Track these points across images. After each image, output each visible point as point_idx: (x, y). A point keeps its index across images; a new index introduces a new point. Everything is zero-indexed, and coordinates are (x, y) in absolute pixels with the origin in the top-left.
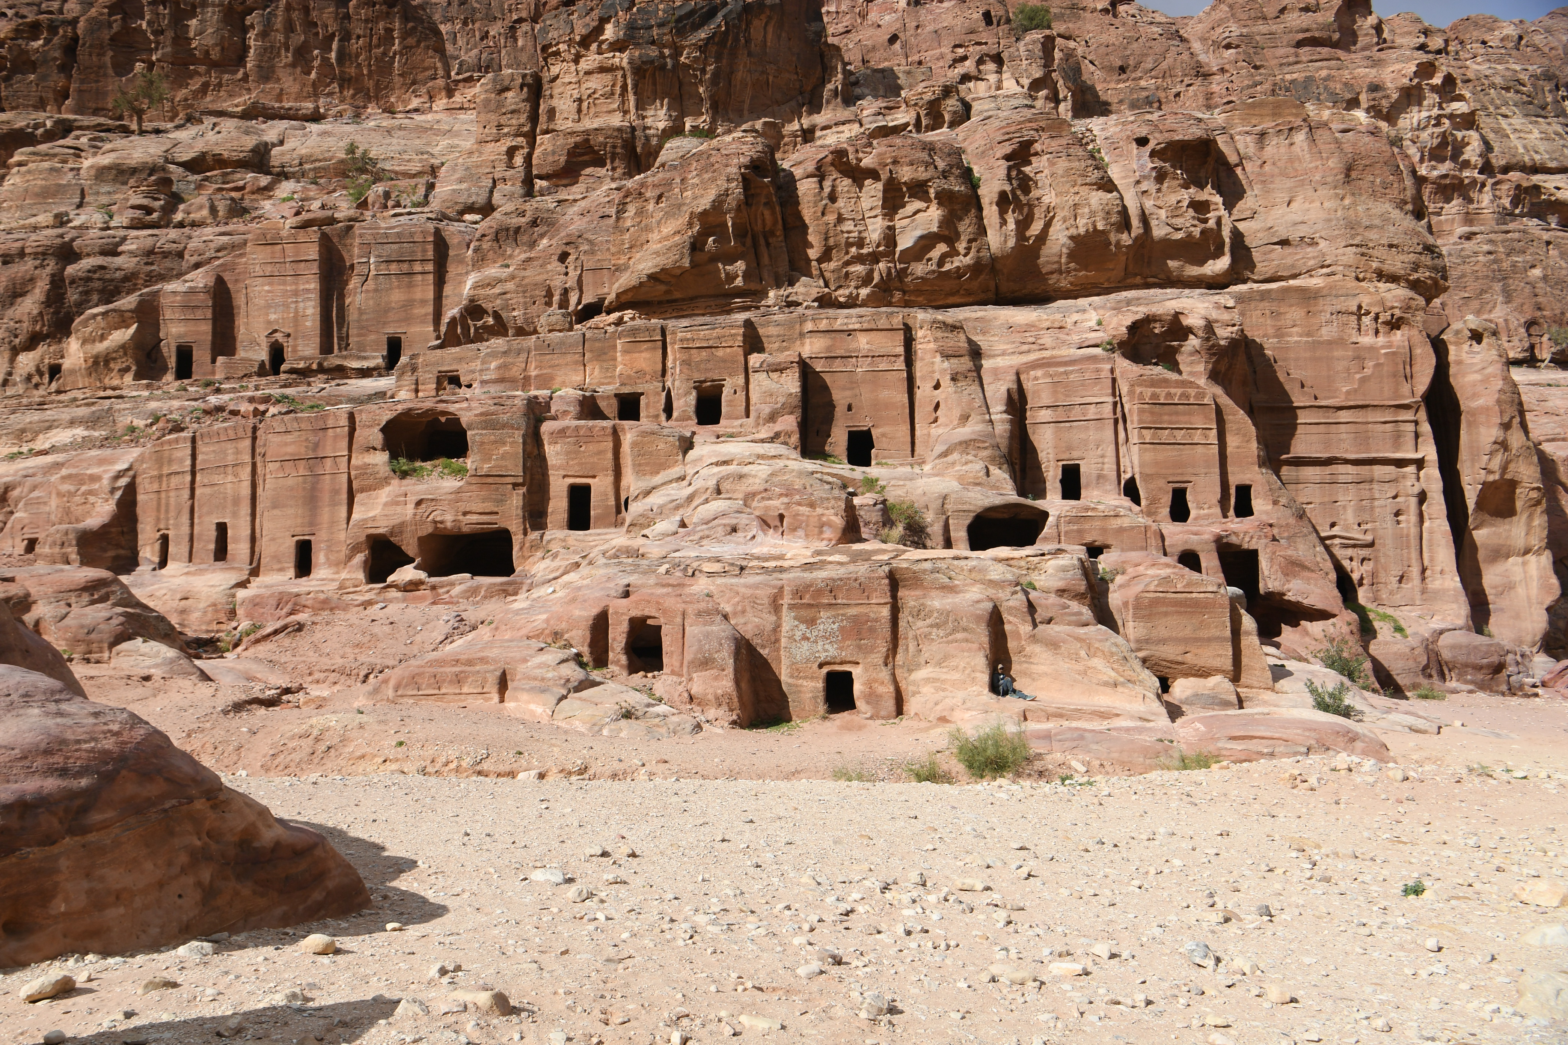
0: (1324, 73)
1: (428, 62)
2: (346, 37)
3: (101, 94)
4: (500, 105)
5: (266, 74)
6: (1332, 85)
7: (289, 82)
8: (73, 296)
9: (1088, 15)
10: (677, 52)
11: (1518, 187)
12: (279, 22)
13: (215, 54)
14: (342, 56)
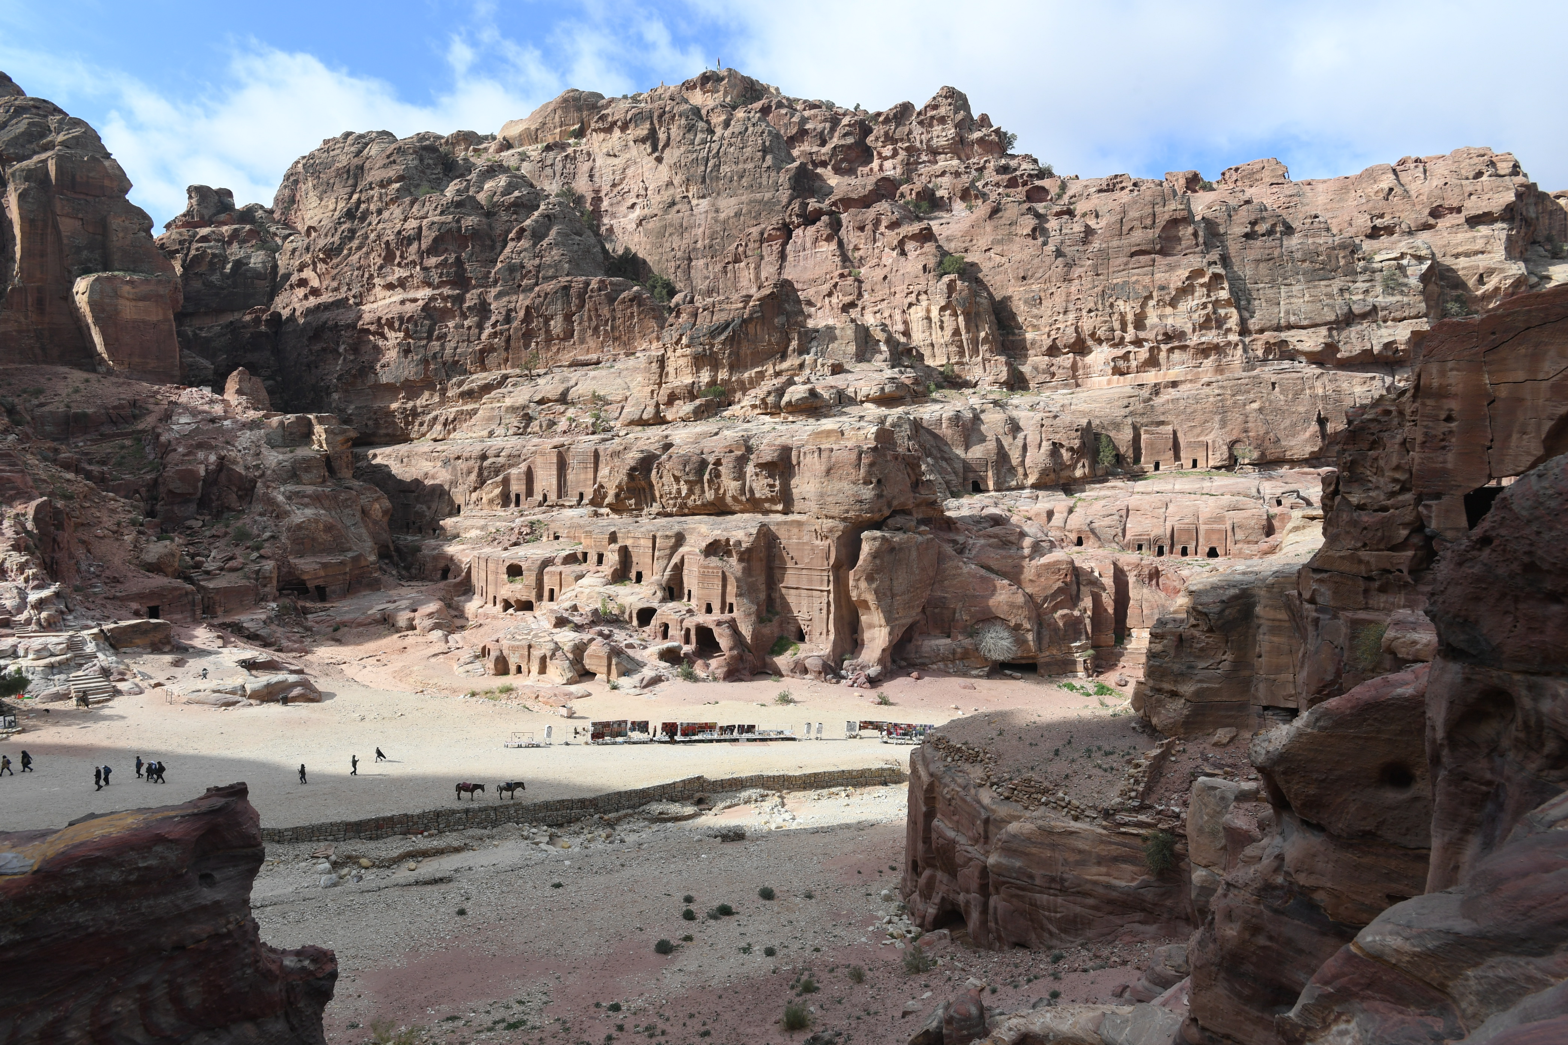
0: (1134, 279)
1: (650, 325)
2: (614, 319)
3: (520, 358)
4: (650, 369)
5: (582, 341)
6: (1137, 287)
7: (591, 343)
8: (486, 473)
9: (1018, 239)
10: (713, 346)
11: (1267, 343)
12: (586, 318)
13: (561, 336)
14: (613, 328)
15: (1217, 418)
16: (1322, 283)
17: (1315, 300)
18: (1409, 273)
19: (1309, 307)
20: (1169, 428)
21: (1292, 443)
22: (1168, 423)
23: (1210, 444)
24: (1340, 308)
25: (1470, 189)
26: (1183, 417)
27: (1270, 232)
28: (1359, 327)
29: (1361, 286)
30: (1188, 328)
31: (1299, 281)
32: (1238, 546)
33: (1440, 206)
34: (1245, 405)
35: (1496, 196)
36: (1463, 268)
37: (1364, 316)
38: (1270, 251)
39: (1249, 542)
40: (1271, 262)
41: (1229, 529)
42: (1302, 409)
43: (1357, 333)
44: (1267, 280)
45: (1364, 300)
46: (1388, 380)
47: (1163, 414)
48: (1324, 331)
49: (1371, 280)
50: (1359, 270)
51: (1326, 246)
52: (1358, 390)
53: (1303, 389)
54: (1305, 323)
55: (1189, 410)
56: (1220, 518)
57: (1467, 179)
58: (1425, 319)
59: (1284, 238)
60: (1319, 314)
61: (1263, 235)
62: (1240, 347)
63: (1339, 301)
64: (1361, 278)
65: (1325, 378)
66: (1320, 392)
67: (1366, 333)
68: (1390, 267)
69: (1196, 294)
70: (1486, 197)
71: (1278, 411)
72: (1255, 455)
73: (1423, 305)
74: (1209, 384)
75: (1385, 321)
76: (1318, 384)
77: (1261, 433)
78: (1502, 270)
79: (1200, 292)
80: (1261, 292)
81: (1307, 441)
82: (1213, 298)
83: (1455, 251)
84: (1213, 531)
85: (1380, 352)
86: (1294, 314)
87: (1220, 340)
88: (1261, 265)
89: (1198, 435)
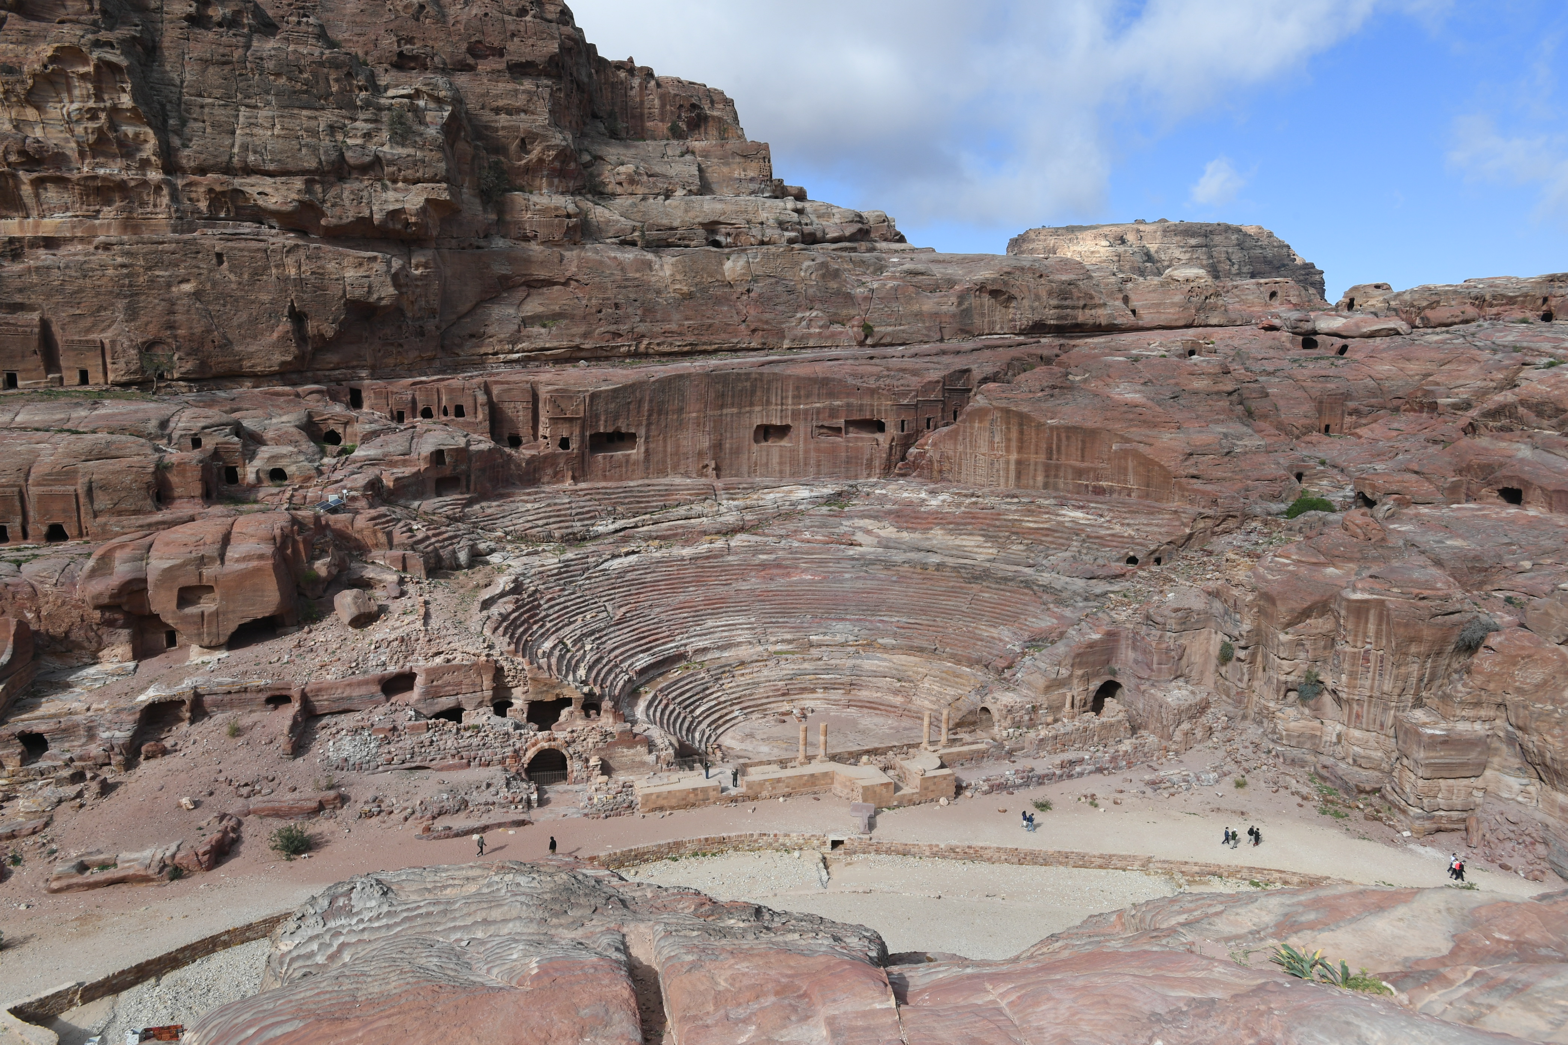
15: (121, 304)
16: (305, 112)
17: (290, 135)
18: (428, 119)
19: (280, 144)
20: (35, 316)
21: (252, 349)
22: (31, 308)
23: (107, 346)
24: (326, 152)
25: (512, 27)
26: (59, 298)
27: (231, 23)
28: (356, 185)
29: (361, 126)
30: (71, 149)
31: (268, 104)
32: (101, 520)
33: (480, 42)
34: (169, 285)
35: (539, 43)
36: (503, 128)
37: (363, 169)
38: (227, 50)
39: (120, 513)
40: (227, 68)
41: (81, 491)
42: (265, 297)
43: (352, 192)
44: (218, 93)
45: (363, 147)
46: (396, 264)
47: (20, 291)
48: (298, 183)
49: (375, 121)
50: (359, 103)
51: (309, 59)
52: (350, 274)
53: (266, 268)
54: (272, 167)
55: (69, 288)
56: (67, 473)
57: (510, 14)
58: (445, 185)
59: (256, 37)
60: (293, 156)
61: (220, 25)
62: (165, 191)
63: (326, 142)
64: (362, 115)
65: (302, 254)
66: (293, 272)
67: (365, 193)
68: (402, 106)
69: (77, 92)
70: (530, 42)
71: (224, 297)
72: (189, 366)
73: (443, 165)
74: (107, 247)
75: (395, 181)
76: (290, 260)
77: (198, 330)
78: (545, 138)
79: (81, 89)
80: (206, 110)
81: (274, 345)
82: (108, 104)
83: (495, 104)
84: (52, 497)
85: (384, 222)
86: (255, 152)
87: (131, 176)
88: (211, 70)
89: (88, 331)
